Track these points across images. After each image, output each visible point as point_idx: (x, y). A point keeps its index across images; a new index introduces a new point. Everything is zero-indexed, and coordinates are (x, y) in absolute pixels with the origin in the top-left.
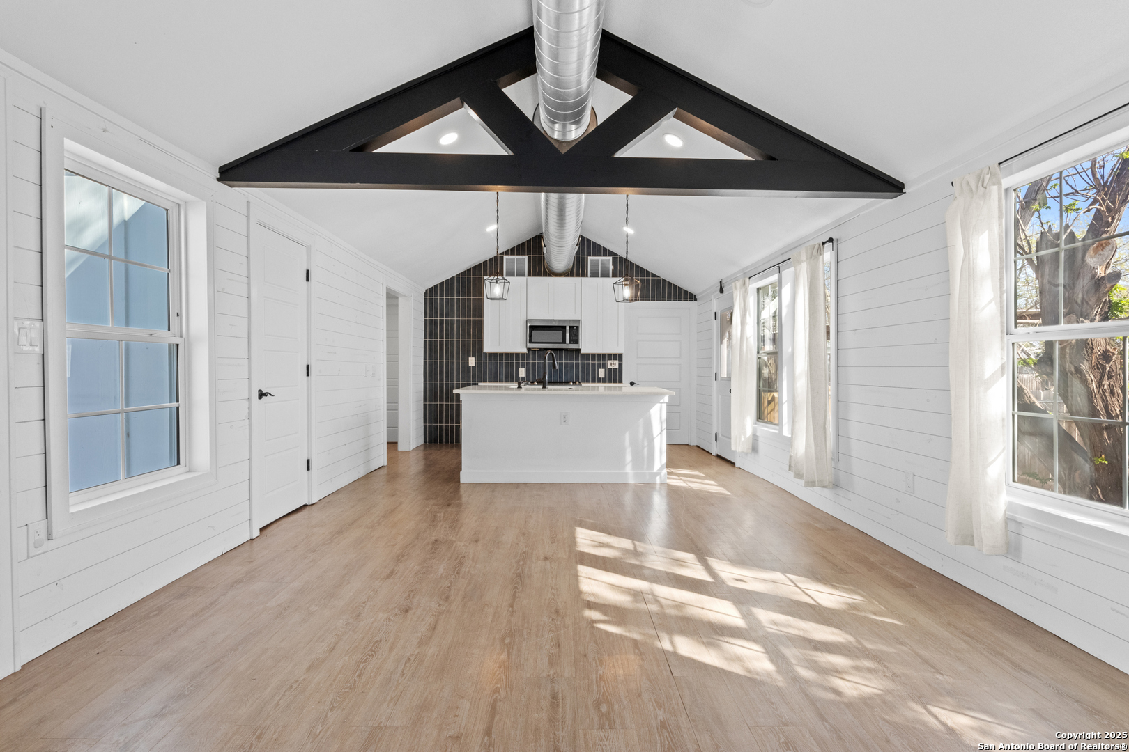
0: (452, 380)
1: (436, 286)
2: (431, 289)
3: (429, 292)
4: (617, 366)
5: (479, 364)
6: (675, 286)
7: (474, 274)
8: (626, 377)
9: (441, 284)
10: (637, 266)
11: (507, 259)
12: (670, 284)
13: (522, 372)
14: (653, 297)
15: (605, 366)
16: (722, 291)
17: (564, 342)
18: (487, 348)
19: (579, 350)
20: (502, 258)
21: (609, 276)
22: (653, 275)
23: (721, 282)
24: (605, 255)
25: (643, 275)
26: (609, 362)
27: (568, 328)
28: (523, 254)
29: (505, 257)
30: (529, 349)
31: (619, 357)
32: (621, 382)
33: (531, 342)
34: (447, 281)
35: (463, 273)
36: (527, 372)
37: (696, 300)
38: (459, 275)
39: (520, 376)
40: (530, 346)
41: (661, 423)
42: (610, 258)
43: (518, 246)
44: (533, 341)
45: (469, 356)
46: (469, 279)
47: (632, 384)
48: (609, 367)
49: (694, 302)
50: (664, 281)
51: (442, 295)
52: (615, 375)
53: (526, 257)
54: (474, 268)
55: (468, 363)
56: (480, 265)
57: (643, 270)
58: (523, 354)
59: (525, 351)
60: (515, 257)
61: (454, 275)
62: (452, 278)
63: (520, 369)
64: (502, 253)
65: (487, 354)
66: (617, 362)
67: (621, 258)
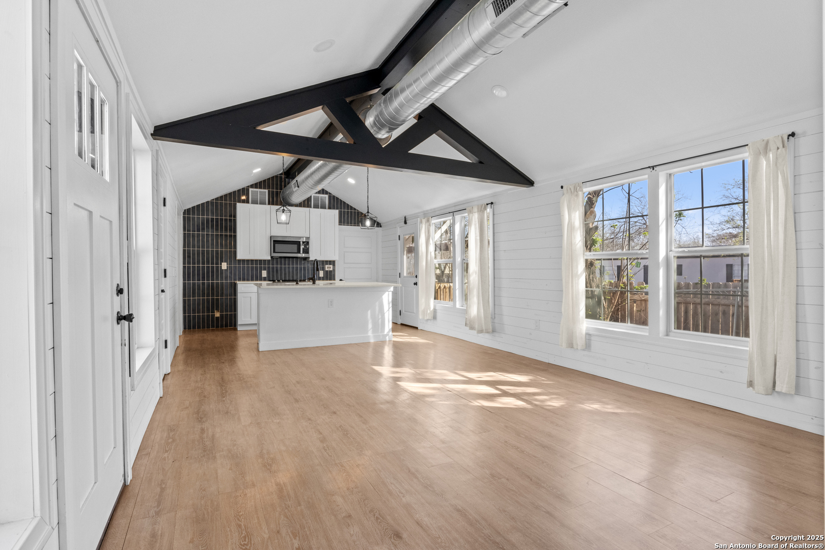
0: (208, 280)
1: (193, 208)
2: (189, 210)
3: (187, 212)
4: (331, 269)
5: (231, 268)
7: (226, 200)
8: (337, 277)
9: (198, 206)
10: (344, 203)
11: (252, 191)
13: (264, 274)
14: (351, 223)
15: (323, 269)
16: (405, 223)
17: (299, 252)
18: (239, 257)
19: (309, 258)
20: (248, 190)
21: (325, 208)
22: (355, 209)
23: (405, 217)
24: (323, 193)
25: (348, 209)
26: (327, 266)
27: (302, 243)
28: (265, 188)
29: (251, 190)
30: (272, 257)
31: (332, 263)
32: (334, 279)
33: (274, 252)
34: (203, 204)
35: (217, 199)
36: (268, 273)
37: (381, 227)
38: (213, 200)
39: (263, 276)
40: (273, 255)
41: (389, 304)
42: (327, 196)
43: (260, 182)
44: (276, 251)
45: (222, 261)
46: (221, 204)
47: (341, 280)
48: (327, 269)
50: (362, 213)
51: (198, 214)
52: (331, 275)
53: (267, 191)
54: (226, 195)
55: (221, 267)
56: (230, 194)
57: (348, 205)
58: (269, 261)
59: (269, 258)
60: (259, 190)
62: (208, 202)
63: (263, 271)
64: (248, 187)
65: (239, 261)
66: (331, 266)
67: (334, 196)
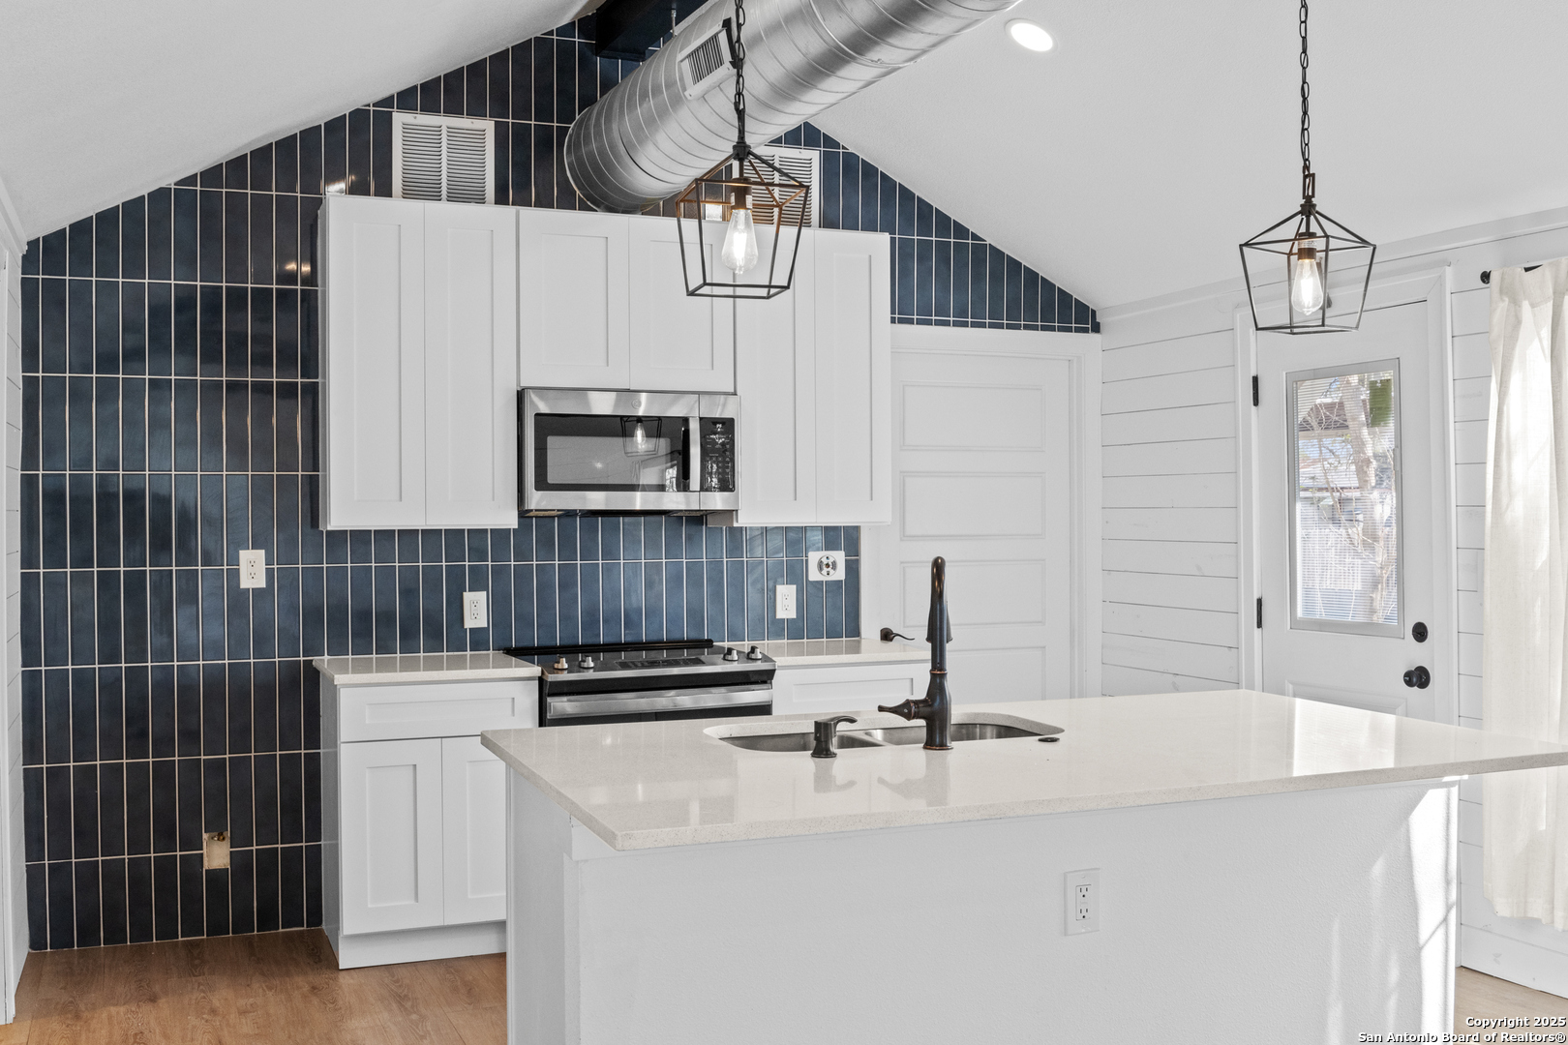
1: (80, 229)
2: (53, 241)
3: (46, 252)
4: (840, 573)
5: (288, 579)
6: (1032, 276)
7: (262, 182)
8: (870, 617)
9: (107, 218)
10: (907, 195)
11: (405, 127)
12: (1015, 265)
13: (476, 610)
14: (942, 310)
15: (795, 573)
18: (341, 514)
19: (730, 514)
20: (383, 120)
21: (808, 224)
22: (961, 231)
24: (794, 143)
25: (925, 230)
26: (812, 558)
27: (694, 427)
28: (476, 112)
29: (400, 119)
30: (523, 514)
31: (846, 539)
32: (854, 631)
33: (542, 484)
34: (133, 206)
35: (211, 175)
36: (498, 607)
37: (1096, 328)
38: (190, 180)
39: (469, 623)
40: (537, 500)
42: (814, 156)
43: (453, 78)
44: (551, 480)
45: (238, 544)
46: (236, 203)
47: (887, 635)
48: (814, 575)
49: (1092, 336)
50: (997, 254)
51: (107, 267)
52: (834, 607)
53: (488, 126)
54: (261, 154)
55: (234, 575)
56: (286, 145)
57: (925, 208)
58: (500, 535)
59: (508, 519)
60: (445, 121)
61: (169, 181)
62: (160, 196)
63: (469, 597)
64: (387, 102)
65: (337, 537)
66: (839, 557)
67: (851, 159)
